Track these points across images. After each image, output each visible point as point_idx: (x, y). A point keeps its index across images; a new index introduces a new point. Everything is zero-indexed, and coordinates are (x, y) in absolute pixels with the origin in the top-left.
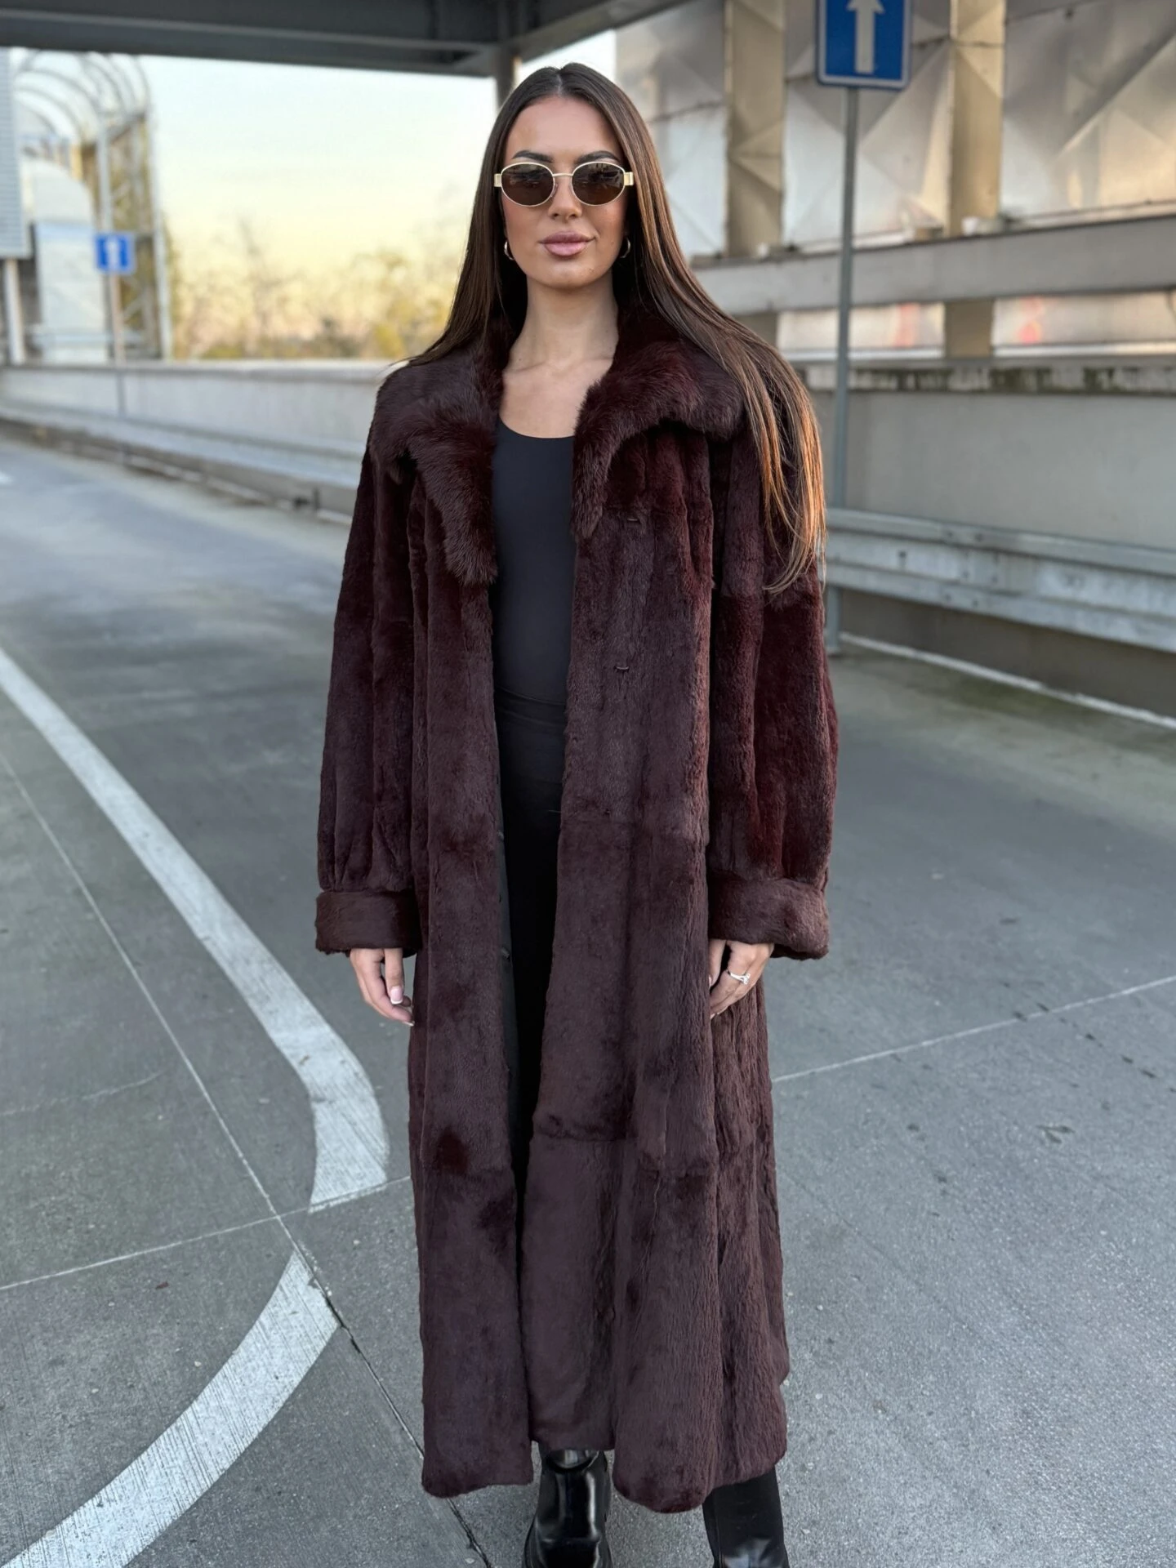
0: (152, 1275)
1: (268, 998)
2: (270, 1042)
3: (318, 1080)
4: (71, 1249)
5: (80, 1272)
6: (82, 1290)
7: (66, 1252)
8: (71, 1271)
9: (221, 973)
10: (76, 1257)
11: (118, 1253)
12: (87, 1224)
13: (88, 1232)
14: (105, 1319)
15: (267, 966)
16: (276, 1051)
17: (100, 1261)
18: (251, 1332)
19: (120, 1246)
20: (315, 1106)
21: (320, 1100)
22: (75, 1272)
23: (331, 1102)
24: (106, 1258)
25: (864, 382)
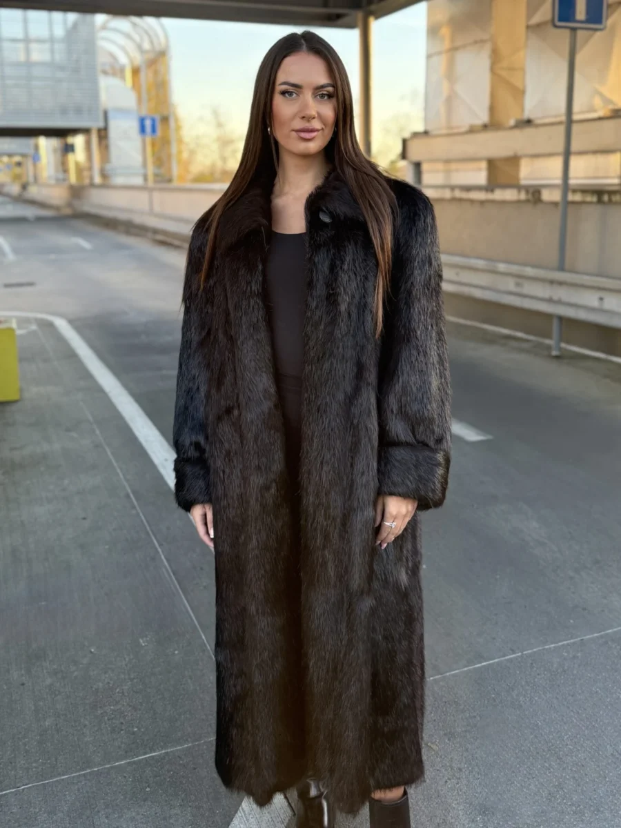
0: (173, 768)
4: (123, 745)
5: (129, 763)
6: (129, 777)
7: (119, 747)
8: (123, 762)
10: (126, 752)
11: (152, 750)
12: (133, 727)
13: (134, 733)
14: (145, 800)
17: (141, 756)
18: (237, 816)
19: (153, 745)
22: (125, 763)
24: (145, 754)
25: (578, 197)
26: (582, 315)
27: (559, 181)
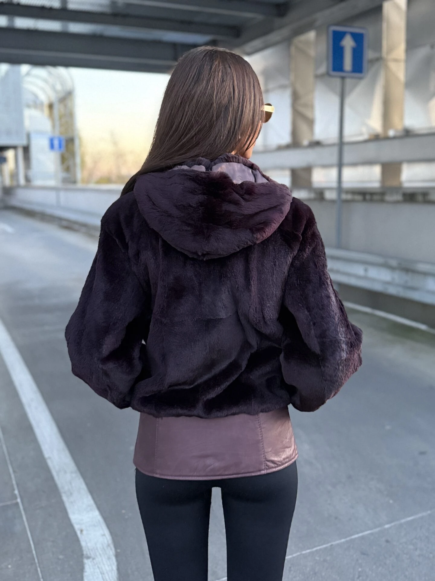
1: (71, 494)
2: (69, 519)
3: (89, 545)
9: (52, 478)
15: (74, 475)
16: (71, 526)
20: (86, 561)
21: (88, 558)
23: (94, 559)
25: (349, 197)
26: (353, 282)
27: (334, 185)
